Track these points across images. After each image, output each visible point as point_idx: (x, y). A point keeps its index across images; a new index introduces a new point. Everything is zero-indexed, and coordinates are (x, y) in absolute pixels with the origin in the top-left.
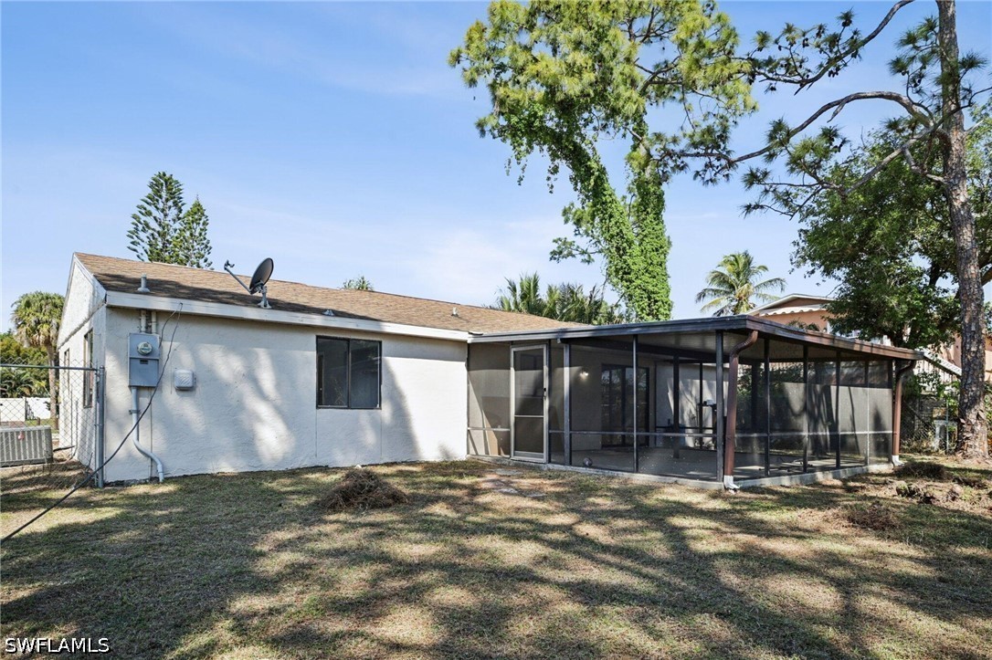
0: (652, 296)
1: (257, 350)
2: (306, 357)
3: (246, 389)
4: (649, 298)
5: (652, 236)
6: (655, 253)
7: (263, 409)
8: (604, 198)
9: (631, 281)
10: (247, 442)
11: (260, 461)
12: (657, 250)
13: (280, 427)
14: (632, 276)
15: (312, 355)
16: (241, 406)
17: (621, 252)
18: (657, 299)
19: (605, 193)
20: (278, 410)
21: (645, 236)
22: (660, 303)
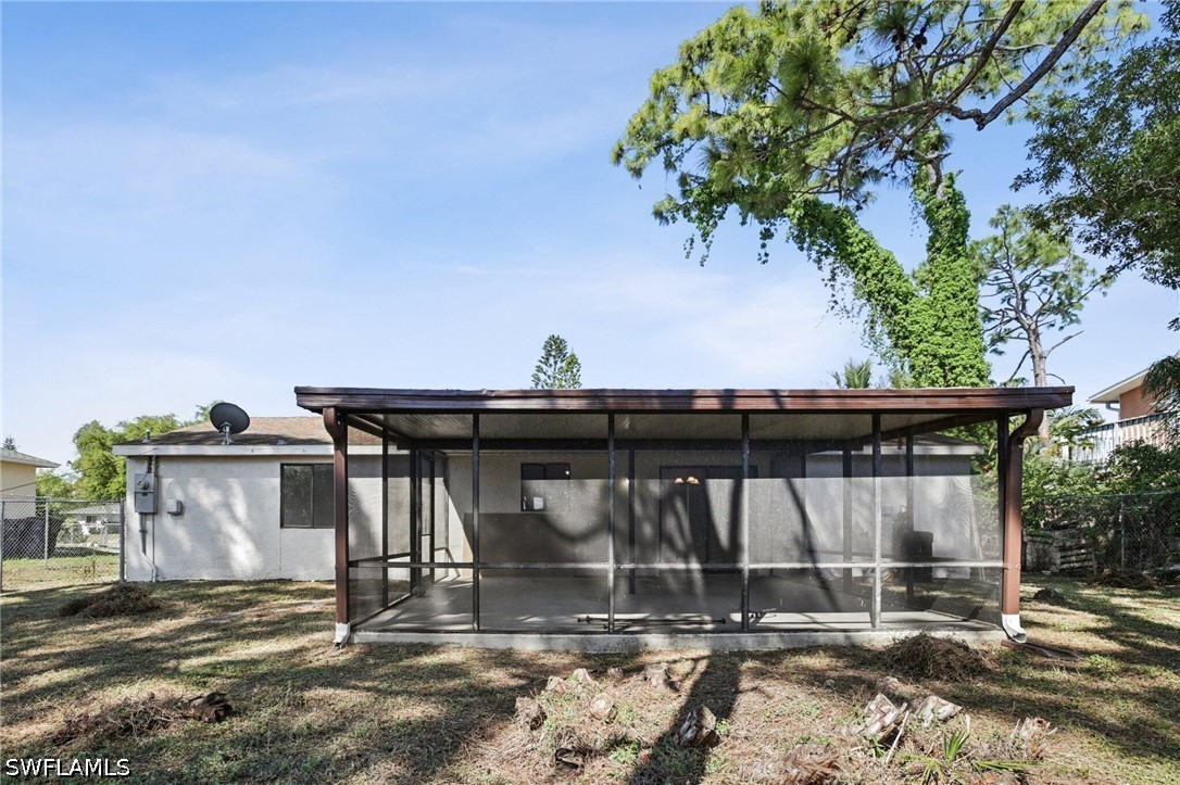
0: (946, 361)
1: (231, 480)
2: (271, 483)
3: (222, 515)
4: (942, 365)
5: (944, 279)
6: (952, 301)
7: (235, 532)
8: (849, 249)
9: (910, 348)
10: (223, 558)
11: (232, 572)
12: (955, 296)
13: (250, 546)
14: (913, 340)
15: (277, 481)
16: (219, 531)
17: (889, 311)
18: (954, 364)
19: (850, 241)
20: (248, 533)
21: (936, 281)
22: (957, 370)
